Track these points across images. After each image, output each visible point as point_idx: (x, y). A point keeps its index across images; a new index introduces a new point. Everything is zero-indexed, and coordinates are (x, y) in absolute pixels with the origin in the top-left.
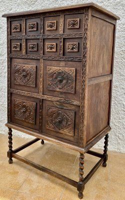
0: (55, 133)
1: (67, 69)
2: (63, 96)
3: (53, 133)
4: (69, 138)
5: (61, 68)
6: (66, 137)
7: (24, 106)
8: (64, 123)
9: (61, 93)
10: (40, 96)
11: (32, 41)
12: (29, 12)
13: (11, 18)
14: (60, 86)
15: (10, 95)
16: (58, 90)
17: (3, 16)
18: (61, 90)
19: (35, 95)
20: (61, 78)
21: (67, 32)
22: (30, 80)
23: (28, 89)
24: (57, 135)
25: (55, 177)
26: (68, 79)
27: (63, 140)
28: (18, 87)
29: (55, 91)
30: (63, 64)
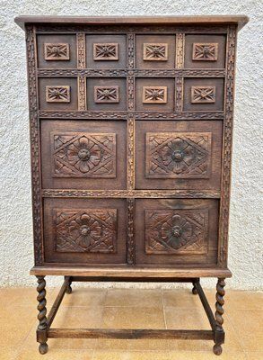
0: (165, 258)
1: (193, 136)
2: (183, 186)
3: (161, 259)
4: (197, 259)
5: (179, 135)
6: (191, 259)
7: (85, 221)
8: (186, 235)
9: (180, 181)
10: (130, 193)
11: (102, 81)
14: (177, 169)
16: (174, 176)
18: (179, 176)
19: (118, 193)
22: (101, 164)
23: (95, 183)
24: (171, 259)
27: (185, 266)
28: (65, 183)
30: (182, 125)
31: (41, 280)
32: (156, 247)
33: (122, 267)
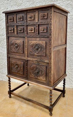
0: (35, 79)
1: (41, 42)
2: (39, 58)
3: (34, 79)
4: (43, 82)
5: (37, 42)
6: (41, 81)
7: (17, 64)
8: (40, 73)
9: (38, 56)
10: (26, 58)
11: (20, 26)
12: (18, 10)
13: (7, 14)
14: (37, 52)
15: (9, 58)
16: (36, 54)
17: (3, 13)
18: (38, 54)
19: (23, 58)
20: (38, 47)
21: (40, 21)
22: (20, 49)
23: (19, 54)
24: (37, 80)
25: (36, 104)
26: (41, 48)
27: (40, 83)
29: (34, 55)
30: (38, 39)
31: (9, 78)
32: (32, 75)
33: (25, 79)
